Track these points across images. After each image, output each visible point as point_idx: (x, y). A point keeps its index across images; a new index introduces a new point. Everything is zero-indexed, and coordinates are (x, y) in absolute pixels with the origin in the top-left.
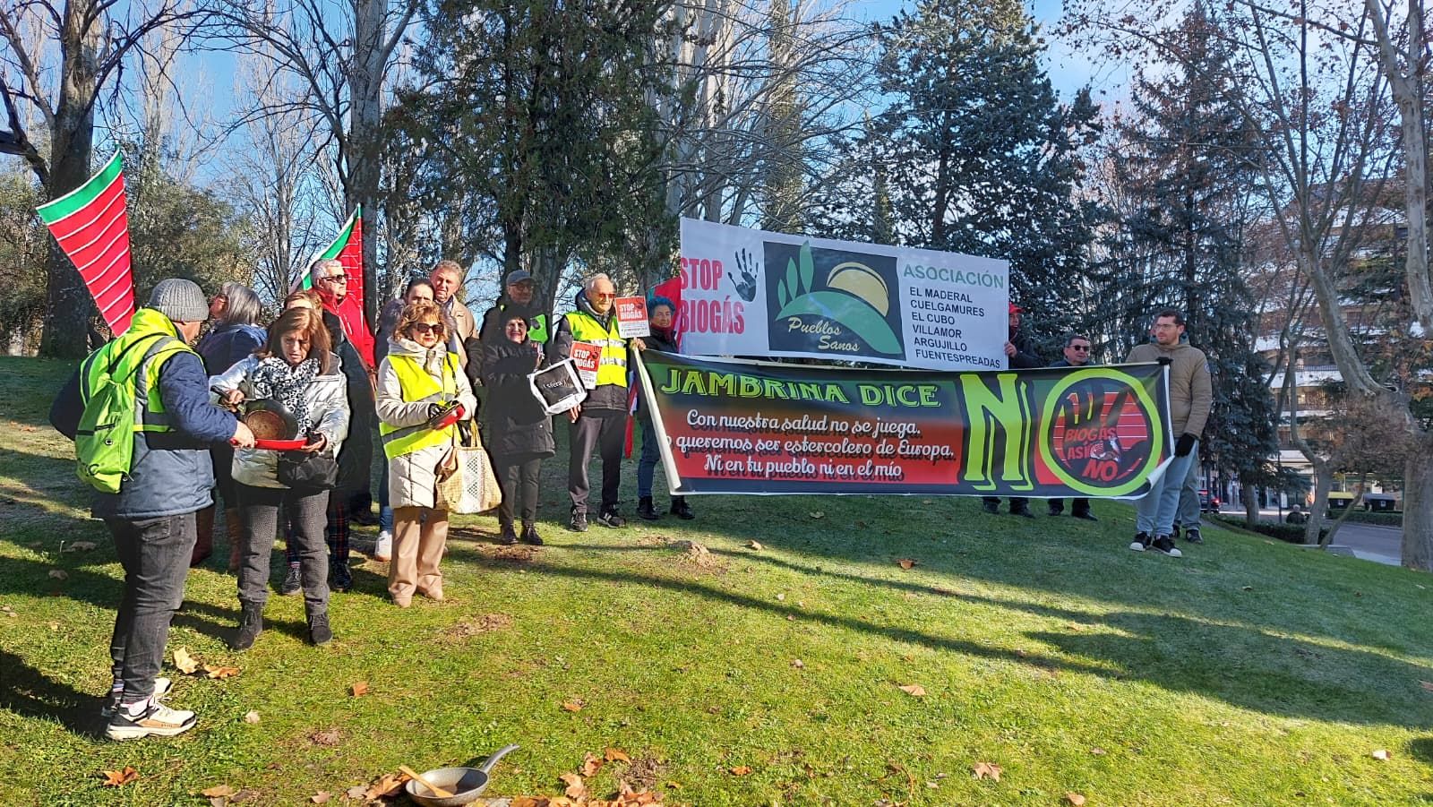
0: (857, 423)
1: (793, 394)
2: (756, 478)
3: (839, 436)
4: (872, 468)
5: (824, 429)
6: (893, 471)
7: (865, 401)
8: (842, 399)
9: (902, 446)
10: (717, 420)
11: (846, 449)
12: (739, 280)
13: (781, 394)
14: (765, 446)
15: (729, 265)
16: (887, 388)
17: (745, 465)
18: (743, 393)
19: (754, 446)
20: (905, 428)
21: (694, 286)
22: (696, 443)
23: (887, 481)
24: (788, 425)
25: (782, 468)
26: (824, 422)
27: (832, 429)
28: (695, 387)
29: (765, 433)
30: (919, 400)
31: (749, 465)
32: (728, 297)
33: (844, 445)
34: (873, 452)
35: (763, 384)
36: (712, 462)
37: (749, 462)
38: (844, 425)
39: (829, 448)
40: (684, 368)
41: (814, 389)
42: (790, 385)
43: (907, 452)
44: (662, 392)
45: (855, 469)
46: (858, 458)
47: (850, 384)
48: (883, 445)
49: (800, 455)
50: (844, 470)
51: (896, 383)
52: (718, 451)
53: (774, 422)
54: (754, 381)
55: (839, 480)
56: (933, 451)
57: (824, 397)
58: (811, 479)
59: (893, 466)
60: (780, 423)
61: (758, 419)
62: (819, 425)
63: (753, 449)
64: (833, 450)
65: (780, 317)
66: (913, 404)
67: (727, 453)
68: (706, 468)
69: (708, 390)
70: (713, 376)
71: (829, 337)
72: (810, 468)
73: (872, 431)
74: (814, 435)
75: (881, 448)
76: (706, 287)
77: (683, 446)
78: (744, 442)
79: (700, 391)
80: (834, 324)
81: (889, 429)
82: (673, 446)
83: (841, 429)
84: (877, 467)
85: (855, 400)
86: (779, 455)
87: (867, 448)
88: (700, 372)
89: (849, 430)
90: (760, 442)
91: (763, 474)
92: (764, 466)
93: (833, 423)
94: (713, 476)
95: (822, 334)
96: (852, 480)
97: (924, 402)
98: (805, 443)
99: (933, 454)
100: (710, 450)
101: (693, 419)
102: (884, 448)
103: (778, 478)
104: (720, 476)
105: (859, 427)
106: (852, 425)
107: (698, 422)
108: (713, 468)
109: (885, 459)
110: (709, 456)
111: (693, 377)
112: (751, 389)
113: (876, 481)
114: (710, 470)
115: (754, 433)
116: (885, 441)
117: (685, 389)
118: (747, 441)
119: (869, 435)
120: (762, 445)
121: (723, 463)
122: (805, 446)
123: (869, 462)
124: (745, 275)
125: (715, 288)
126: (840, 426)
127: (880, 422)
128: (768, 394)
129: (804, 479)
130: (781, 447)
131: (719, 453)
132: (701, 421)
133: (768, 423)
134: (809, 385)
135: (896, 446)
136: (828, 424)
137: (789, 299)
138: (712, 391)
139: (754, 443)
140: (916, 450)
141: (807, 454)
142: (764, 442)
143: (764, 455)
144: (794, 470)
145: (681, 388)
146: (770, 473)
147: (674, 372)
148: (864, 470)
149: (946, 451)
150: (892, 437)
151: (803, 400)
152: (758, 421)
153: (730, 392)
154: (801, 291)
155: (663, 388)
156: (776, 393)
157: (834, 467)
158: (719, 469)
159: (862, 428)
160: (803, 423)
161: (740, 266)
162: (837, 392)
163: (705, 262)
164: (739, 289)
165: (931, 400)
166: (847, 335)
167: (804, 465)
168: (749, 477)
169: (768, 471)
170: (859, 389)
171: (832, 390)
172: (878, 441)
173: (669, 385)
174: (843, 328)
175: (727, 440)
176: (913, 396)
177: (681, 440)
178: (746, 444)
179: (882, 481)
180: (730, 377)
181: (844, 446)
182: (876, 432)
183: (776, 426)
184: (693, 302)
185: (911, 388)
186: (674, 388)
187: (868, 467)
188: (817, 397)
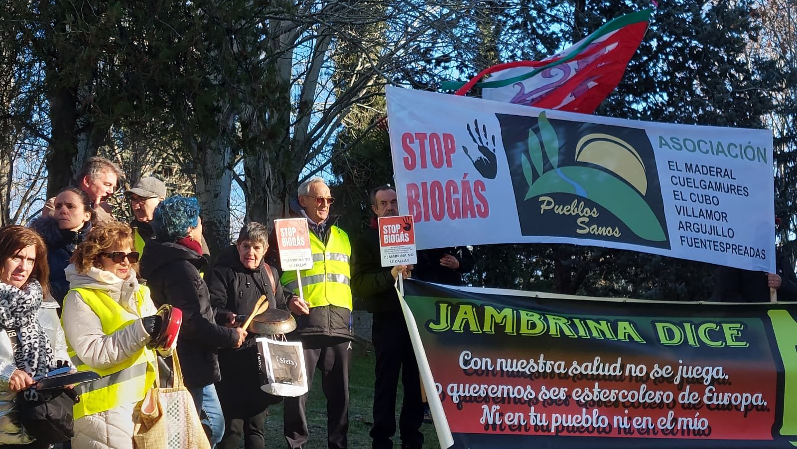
0: (656, 367)
1: (582, 333)
2: (540, 433)
3: (634, 382)
4: (675, 420)
5: (618, 373)
6: (698, 423)
7: (663, 340)
8: (637, 338)
9: (708, 394)
10: (494, 363)
11: (644, 397)
12: (477, 155)
13: (567, 332)
14: (550, 395)
15: (462, 139)
16: (687, 326)
17: (527, 417)
18: (524, 330)
19: (537, 394)
20: (712, 372)
21: (424, 165)
22: (470, 391)
23: (692, 437)
24: (577, 368)
25: (571, 421)
26: (618, 365)
27: (627, 374)
28: (467, 323)
29: (550, 378)
30: (724, 340)
31: (532, 417)
32: (465, 175)
33: (642, 392)
34: (675, 401)
35: (546, 320)
36: (489, 414)
37: (532, 414)
38: (641, 369)
39: (624, 397)
40: (454, 301)
41: (604, 326)
42: (577, 321)
43: (714, 402)
44: (430, 330)
45: (654, 421)
46: (658, 408)
47: (644, 321)
48: (687, 393)
49: (590, 405)
50: (642, 422)
51: (697, 320)
52: (496, 401)
53: (559, 366)
54: (536, 318)
55: (636, 435)
56: (744, 399)
57: (617, 335)
58: (603, 435)
59: (699, 418)
60: (568, 366)
61: (541, 361)
62: (613, 369)
63: (536, 398)
64: (629, 398)
65: (529, 195)
66: (718, 344)
67: (506, 403)
68: (483, 421)
69: (482, 327)
70: (489, 310)
71: (587, 220)
72: (603, 420)
73: (674, 376)
74: (607, 381)
75: (684, 396)
76: (438, 165)
77: (455, 395)
78: (525, 390)
79: (473, 327)
80: (590, 204)
81: (693, 373)
82: (444, 396)
83: (638, 373)
84: (680, 420)
85: (652, 340)
86: (566, 405)
87: (667, 396)
88: (474, 305)
89: (648, 374)
90: (544, 388)
91: (548, 428)
92: (549, 418)
93: (628, 366)
94: (490, 431)
95: (578, 216)
96: (652, 436)
97: (730, 342)
98: (596, 390)
99: (744, 403)
100: (487, 400)
101: (466, 363)
102: (688, 397)
103: (565, 433)
104: (498, 432)
105: (659, 372)
106: (650, 368)
107: (472, 364)
108: (491, 422)
109: (689, 409)
110: (485, 407)
111: (466, 312)
112: (534, 325)
113: (679, 436)
114: (487, 424)
115: (536, 379)
116: (688, 387)
117: (456, 327)
118: (529, 388)
119: (670, 380)
120: (546, 393)
121: (502, 415)
122: (596, 393)
123: (671, 413)
124: (483, 149)
125: (449, 165)
126: (636, 370)
127: (683, 365)
128: (553, 332)
129: (595, 434)
130: (569, 396)
131: (496, 403)
132: (476, 366)
133: (553, 366)
134: (597, 321)
135: (702, 394)
136: (623, 368)
137: (535, 176)
138: (487, 328)
139: (538, 391)
140: (724, 399)
141: (599, 404)
142: (549, 390)
143: (550, 405)
144: (583, 423)
145: (452, 324)
146: (557, 427)
147: (443, 307)
148: (665, 422)
149: (757, 399)
150: (696, 384)
151: (593, 339)
152: (542, 365)
153: (508, 330)
154: (548, 167)
155: (432, 325)
156: (562, 331)
157: (630, 419)
158: (498, 422)
159: (663, 373)
160: (594, 367)
161: (475, 140)
162: (631, 330)
163: (434, 136)
164: (478, 165)
165: (738, 339)
166: (606, 218)
167: (595, 417)
168: (532, 432)
169: (554, 425)
170: (655, 327)
171: (625, 329)
172: (681, 387)
173: (437, 322)
174: (600, 209)
175: (506, 388)
176: (716, 335)
177: (452, 388)
178: (526, 392)
179: (686, 437)
180: (508, 312)
181: (641, 394)
182: (678, 377)
183: (562, 371)
184: (424, 185)
185: (713, 326)
186: (443, 325)
187: (670, 418)
188: (608, 335)
